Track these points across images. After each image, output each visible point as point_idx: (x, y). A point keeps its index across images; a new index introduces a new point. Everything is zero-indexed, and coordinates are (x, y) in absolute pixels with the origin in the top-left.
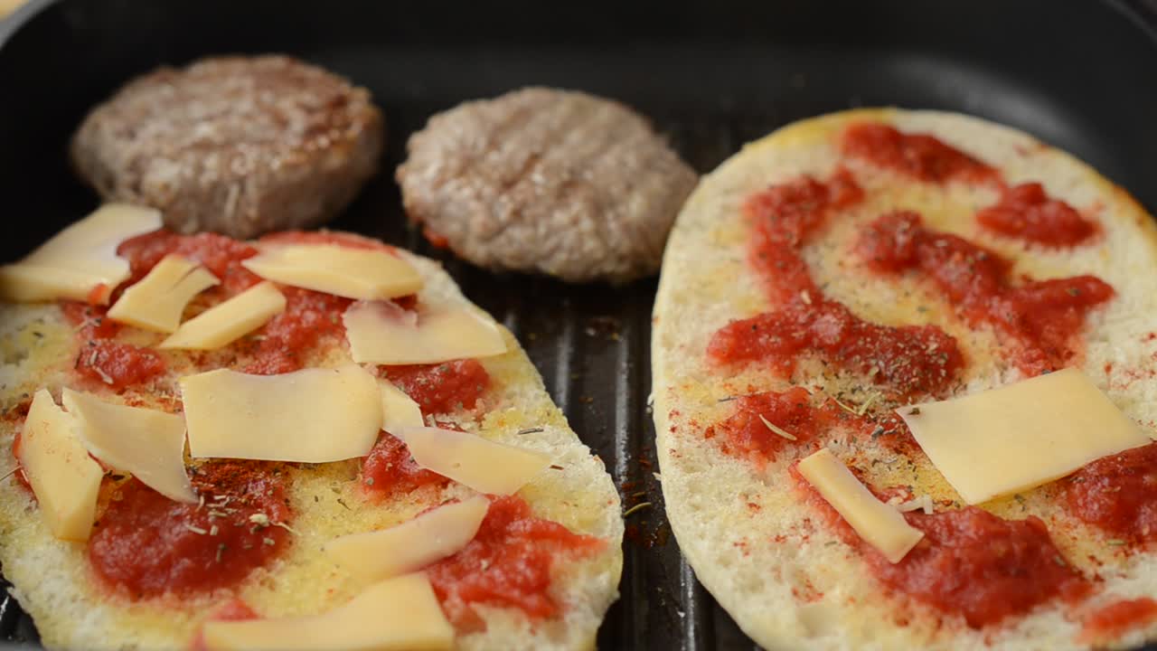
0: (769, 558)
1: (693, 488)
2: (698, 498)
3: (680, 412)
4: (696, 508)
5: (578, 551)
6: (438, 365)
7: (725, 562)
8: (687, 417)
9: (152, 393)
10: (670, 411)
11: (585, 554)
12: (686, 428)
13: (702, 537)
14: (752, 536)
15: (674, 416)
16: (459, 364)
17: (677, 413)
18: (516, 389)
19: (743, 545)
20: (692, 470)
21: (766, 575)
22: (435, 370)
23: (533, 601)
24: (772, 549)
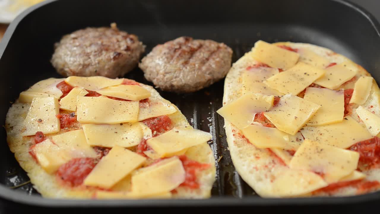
0: (264, 172)
1: (240, 152)
2: (241, 155)
3: (235, 130)
4: (241, 158)
5: (202, 168)
6: (156, 118)
7: (251, 172)
8: (237, 132)
9: (72, 128)
10: (232, 130)
11: (204, 169)
12: (237, 135)
13: (244, 165)
14: (259, 166)
15: (234, 131)
16: (163, 117)
17: (235, 131)
18: (179, 123)
19: (256, 168)
20: (239, 147)
21: (263, 177)
22: (156, 120)
23: (192, 183)
24: (264, 169)
